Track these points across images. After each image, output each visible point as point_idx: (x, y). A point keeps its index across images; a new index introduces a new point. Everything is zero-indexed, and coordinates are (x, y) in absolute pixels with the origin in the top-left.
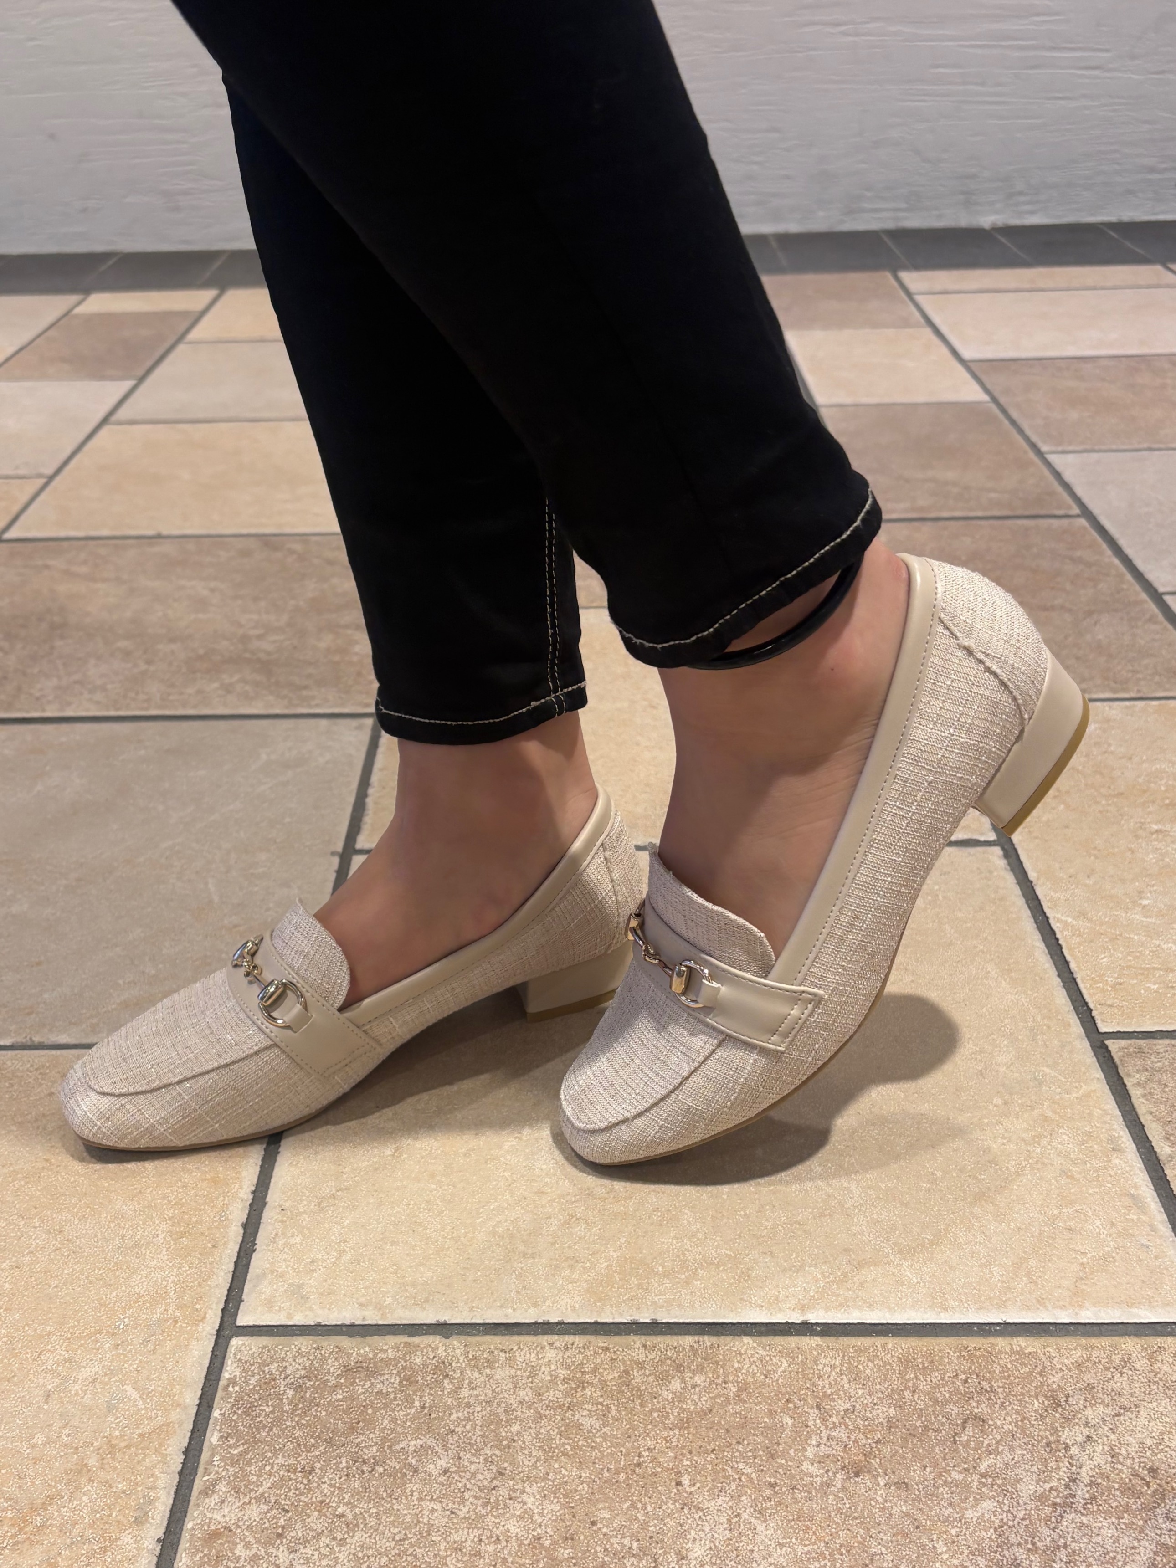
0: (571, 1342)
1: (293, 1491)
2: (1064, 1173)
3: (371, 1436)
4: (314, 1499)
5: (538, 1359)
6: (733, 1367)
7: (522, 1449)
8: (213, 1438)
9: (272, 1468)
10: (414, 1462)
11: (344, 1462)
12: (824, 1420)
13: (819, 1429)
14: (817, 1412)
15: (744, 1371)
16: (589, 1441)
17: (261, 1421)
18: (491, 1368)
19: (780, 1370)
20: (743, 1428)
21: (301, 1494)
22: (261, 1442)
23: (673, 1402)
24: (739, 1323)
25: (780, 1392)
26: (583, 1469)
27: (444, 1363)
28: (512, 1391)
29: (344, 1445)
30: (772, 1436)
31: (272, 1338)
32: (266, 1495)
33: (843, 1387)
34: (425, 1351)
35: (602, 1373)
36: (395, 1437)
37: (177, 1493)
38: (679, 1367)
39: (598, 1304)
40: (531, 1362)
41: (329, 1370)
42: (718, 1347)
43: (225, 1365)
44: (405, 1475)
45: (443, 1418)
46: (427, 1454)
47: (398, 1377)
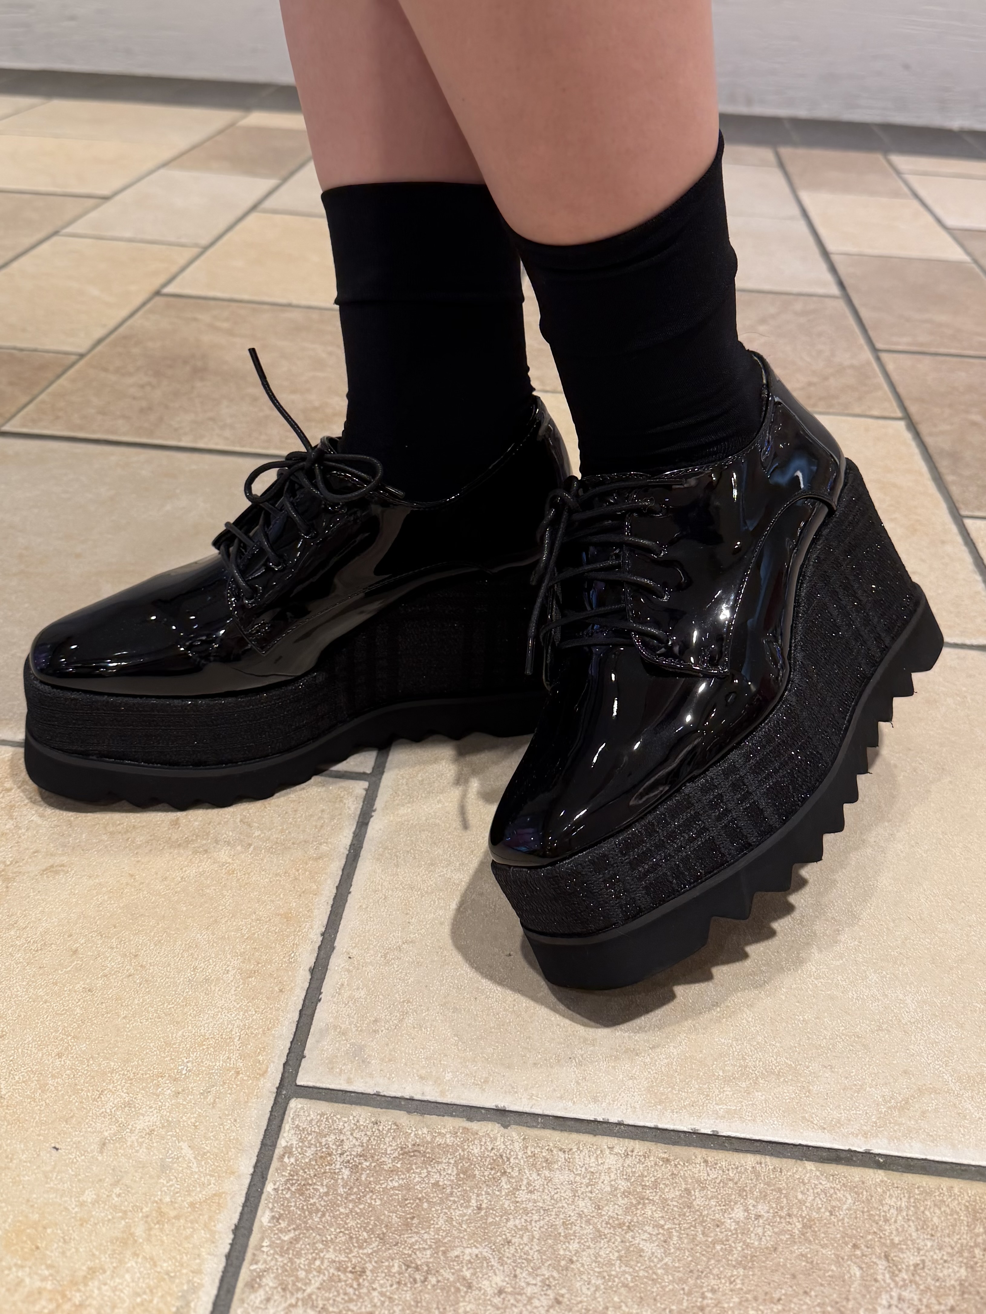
0: (631, 1148)
1: (342, 1296)
3: (426, 1236)
6: (797, 1198)
7: (581, 1273)
8: (264, 1217)
9: (322, 1263)
10: (468, 1274)
11: (396, 1265)
12: (893, 1275)
13: (889, 1285)
14: (884, 1263)
15: (808, 1204)
16: (650, 1272)
17: (315, 1203)
18: (550, 1170)
19: (845, 1207)
20: (810, 1275)
21: (351, 1300)
22: (313, 1229)
23: (736, 1233)
24: (800, 1145)
25: (846, 1235)
27: (501, 1156)
28: (571, 1199)
29: (397, 1244)
30: (840, 1289)
31: (332, 1104)
32: (314, 1297)
33: (911, 1235)
34: (484, 1140)
35: (664, 1190)
36: (450, 1241)
37: (222, 1280)
38: (741, 1191)
39: (659, 1107)
40: (591, 1167)
41: (386, 1150)
42: (781, 1172)
43: (282, 1130)
44: (458, 1290)
45: (499, 1224)
46: (482, 1267)
47: (455, 1168)
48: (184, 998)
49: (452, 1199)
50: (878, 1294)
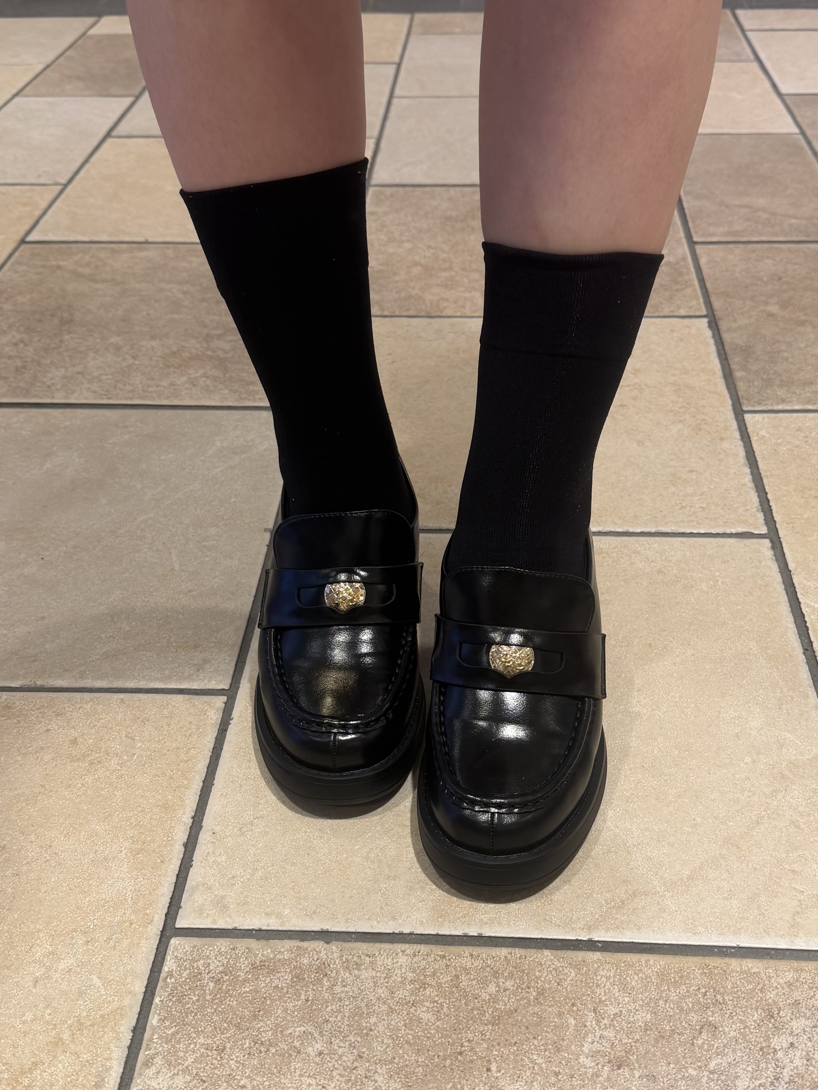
0: (418, 950)
1: (209, 1065)
2: (794, 823)
3: (269, 1022)
4: (224, 1073)
5: (393, 964)
6: (535, 975)
7: (377, 1037)
8: (154, 1020)
9: (195, 1046)
10: (297, 1044)
11: (247, 1043)
12: (598, 1022)
13: (594, 1028)
14: (593, 1014)
16: (426, 1032)
17: (189, 1008)
18: (359, 970)
19: (569, 979)
20: (538, 1026)
21: (216, 1068)
22: (188, 1025)
23: (489, 1002)
24: (541, 939)
25: (568, 998)
26: (420, 1055)
27: (324, 964)
28: (372, 989)
29: (248, 1029)
30: (559, 1033)
31: (201, 939)
32: (190, 1068)
33: (614, 995)
34: (311, 953)
35: (439, 976)
36: (285, 1024)
37: (126, 1063)
38: (496, 974)
39: (440, 920)
40: (388, 965)
41: (241, 967)
42: (525, 958)
43: (165, 961)
44: (291, 1055)
45: (321, 1009)
46: (308, 1039)
47: (290, 975)
48: (90, 873)
49: (287, 996)
50: (586, 1035)
